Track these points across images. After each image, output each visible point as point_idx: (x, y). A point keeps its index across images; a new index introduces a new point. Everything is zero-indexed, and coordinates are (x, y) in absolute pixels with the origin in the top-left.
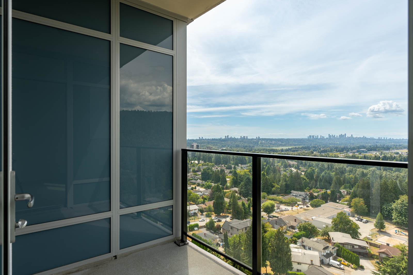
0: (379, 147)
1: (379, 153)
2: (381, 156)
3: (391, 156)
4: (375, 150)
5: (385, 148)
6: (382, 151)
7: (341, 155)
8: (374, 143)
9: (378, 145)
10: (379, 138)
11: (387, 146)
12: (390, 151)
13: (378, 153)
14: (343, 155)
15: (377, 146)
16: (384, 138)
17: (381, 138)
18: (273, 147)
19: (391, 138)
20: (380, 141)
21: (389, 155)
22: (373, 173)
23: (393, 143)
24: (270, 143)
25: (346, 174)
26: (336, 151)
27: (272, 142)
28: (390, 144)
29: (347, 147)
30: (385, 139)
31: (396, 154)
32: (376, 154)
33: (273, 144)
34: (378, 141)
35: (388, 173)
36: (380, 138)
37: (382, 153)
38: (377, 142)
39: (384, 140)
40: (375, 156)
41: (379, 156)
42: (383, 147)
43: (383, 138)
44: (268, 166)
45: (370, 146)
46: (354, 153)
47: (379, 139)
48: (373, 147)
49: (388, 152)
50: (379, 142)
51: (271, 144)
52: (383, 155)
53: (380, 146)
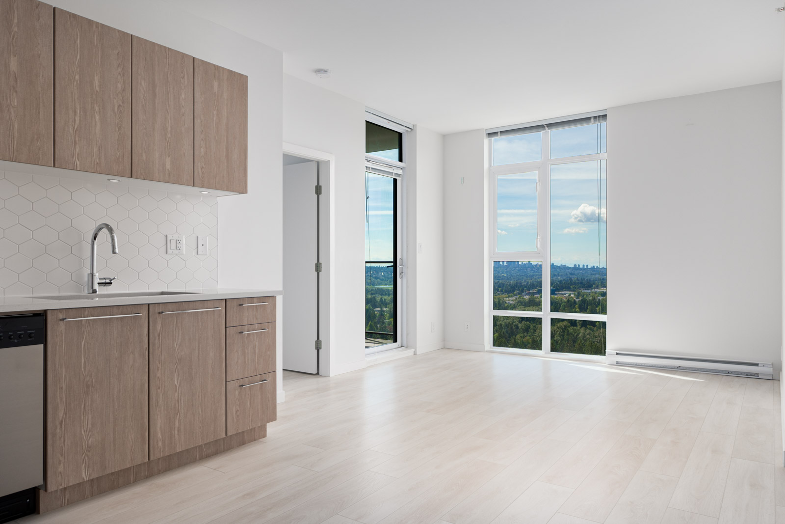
0: (575, 284)
1: (575, 294)
2: (577, 300)
3: (594, 299)
4: (569, 289)
5: (584, 285)
6: (578, 290)
7: (511, 299)
8: (567, 275)
9: (574, 278)
10: (575, 265)
11: (587, 280)
12: (593, 290)
13: (573, 294)
14: (514, 298)
15: (571, 279)
16: (584, 265)
17: (579, 266)
18: (382, 284)
19: (594, 266)
20: (576, 272)
21: (591, 298)
22: (564, 331)
23: (597, 276)
24: (374, 276)
25: (518, 337)
26: (502, 291)
27: (380, 273)
28: (593, 278)
29: (521, 283)
30: (585, 267)
31: (602, 296)
32: (569, 295)
33: (380, 279)
34: (573, 272)
35: (588, 331)
36: (577, 266)
37: (579, 293)
38: (571, 274)
39: (583, 269)
40: (568, 301)
41: (575, 300)
42: (581, 283)
43: (581, 267)
44: (371, 325)
45: (561, 282)
46: (533, 294)
47: (576, 268)
48: (565, 283)
49: (589, 291)
50: (574, 274)
51: (376, 278)
52: (580, 299)
53: (577, 281)
